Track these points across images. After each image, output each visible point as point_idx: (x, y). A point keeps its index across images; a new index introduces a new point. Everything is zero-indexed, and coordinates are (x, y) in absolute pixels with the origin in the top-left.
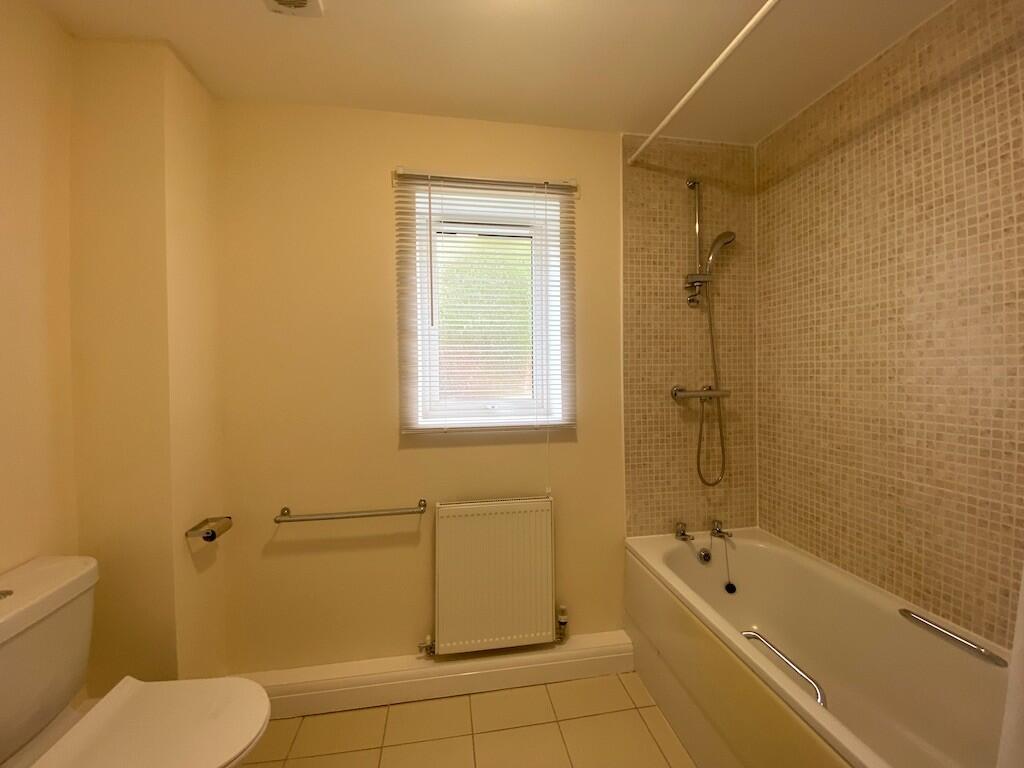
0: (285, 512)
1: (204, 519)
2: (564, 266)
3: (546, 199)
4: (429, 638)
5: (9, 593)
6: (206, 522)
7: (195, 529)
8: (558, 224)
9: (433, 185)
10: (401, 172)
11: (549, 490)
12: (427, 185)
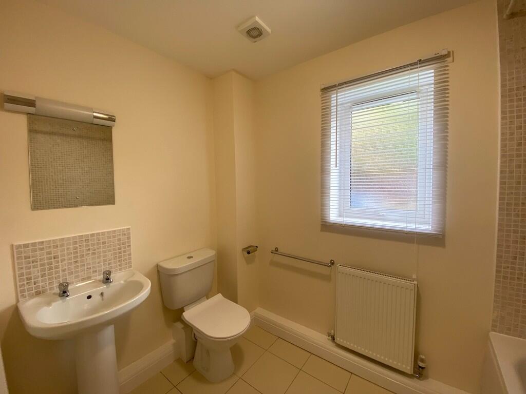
0: (277, 250)
1: (249, 245)
2: (436, 116)
3: (418, 72)
4: (333, 331)
5: (192, 257)
6: (250, 246)
7: (244, 249)
8: (433, 86)
9: (338, 89)
10: (323, 87)
11: (414, 277)
12: (335, 90)
